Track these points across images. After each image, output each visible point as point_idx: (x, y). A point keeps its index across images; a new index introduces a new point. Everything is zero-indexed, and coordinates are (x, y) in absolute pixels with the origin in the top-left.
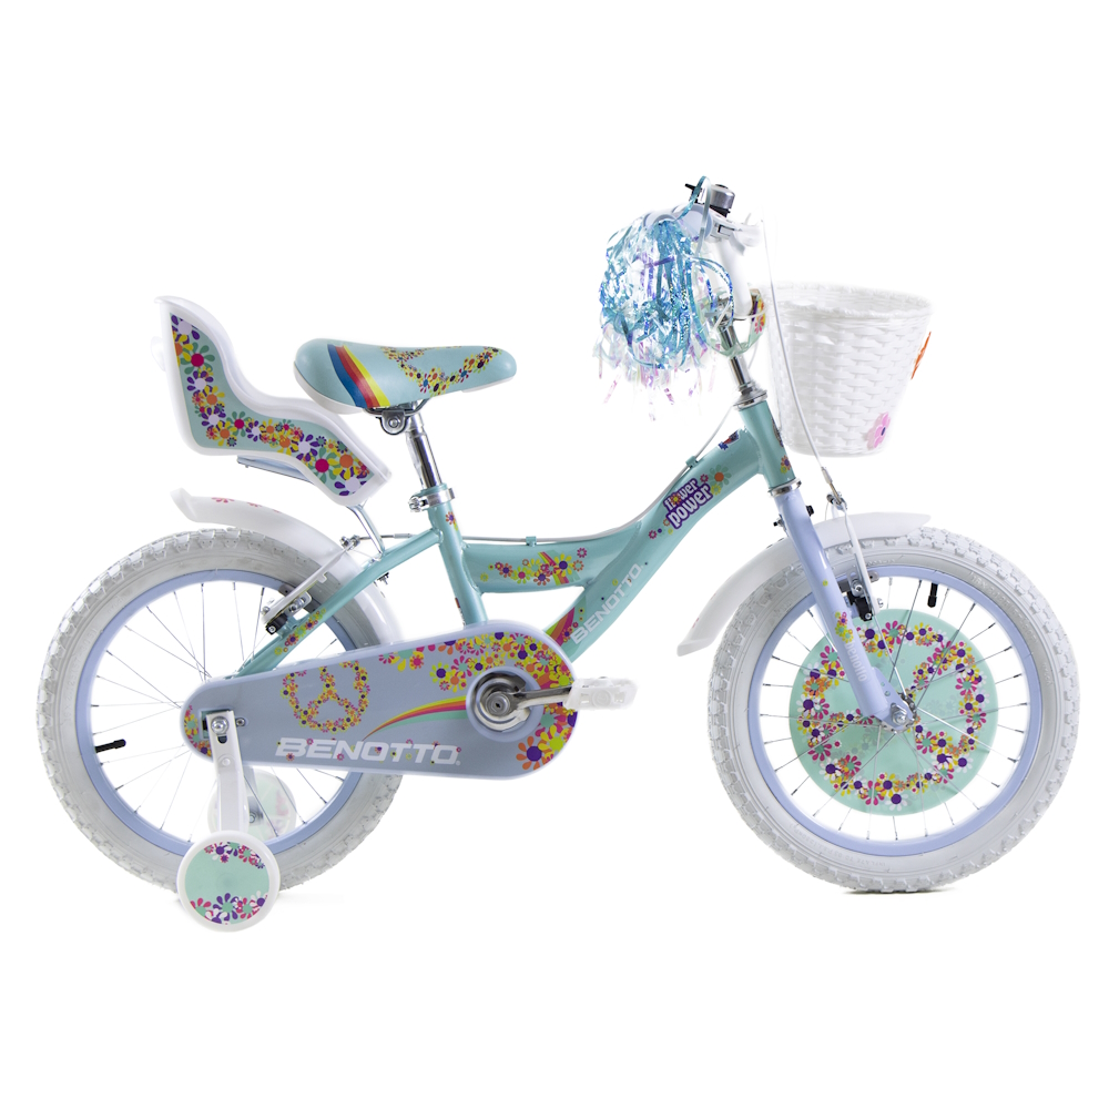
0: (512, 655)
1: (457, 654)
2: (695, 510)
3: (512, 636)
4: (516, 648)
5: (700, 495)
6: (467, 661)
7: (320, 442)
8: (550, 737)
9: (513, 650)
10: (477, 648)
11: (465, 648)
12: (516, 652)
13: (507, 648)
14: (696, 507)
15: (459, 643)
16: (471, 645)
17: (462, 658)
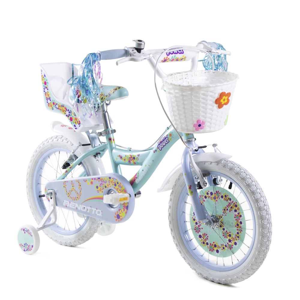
0: (113, 185)
1: (100, 182)
2: (165, 145)
3: (113, 179)
4: (114, 183)
5: (166, 140)
6: (103, 185)
7: (71, 112)
8: (122, 212)
9: (113, 183)
10: (105, 181)
11: (102, 180)
12: (114, 184)
13: (112, 182)
14: (165, 144)
15: (101, 178)
16: (104, 180)
17: (102, 183)
